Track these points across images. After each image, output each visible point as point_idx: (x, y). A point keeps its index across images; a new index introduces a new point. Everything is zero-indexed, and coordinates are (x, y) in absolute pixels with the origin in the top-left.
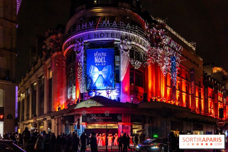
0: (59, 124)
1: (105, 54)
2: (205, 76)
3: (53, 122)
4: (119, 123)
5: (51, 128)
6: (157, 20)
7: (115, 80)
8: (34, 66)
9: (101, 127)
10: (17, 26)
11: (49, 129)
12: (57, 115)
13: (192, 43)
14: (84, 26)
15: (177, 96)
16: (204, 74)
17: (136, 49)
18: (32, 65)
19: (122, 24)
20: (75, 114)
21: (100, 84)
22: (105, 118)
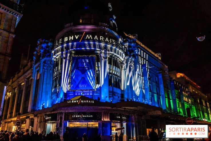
0: (41, 122)
1: (87, 61)
2: (171, 80)
3: (36, 119)
5: (33, 126)
6: (130, 37)
7: (95, 82)
8: (24, 68)
9: (82, 125)
10: (14, 36)
11: (31, 127)
12: (40, 114)
13: (158, 54)
14: (71, 38)
15: (150, 97)
16: (170, 78)
18: (22, 68)
20: (58, 113)
21: (82, 85)
22: (86, 116)
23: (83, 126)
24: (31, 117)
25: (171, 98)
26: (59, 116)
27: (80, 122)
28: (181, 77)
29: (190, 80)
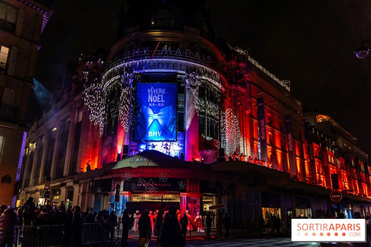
0: (86, 193)
1: (163, 91)
2: (306, 125)
3: (76, 188)
4: (181, 194)
6: (236, 50)
7: (176, 128)
10: (39, 49)
11: (68, 200)
12: (83, 179)
13: (284, 82)
14: (136, 52)
15: (269, 154)
16: (305, 123)
17: (208, 86)
18: (54, 102)
19: (188, 52)
20: (113, 178)
21: (154, 133)
22: (159, 185)
23: (154, 200)
24: (68, 185)
25: (305, 157)
26: (114, 184)
27: (150, 193)
28: (324, 121)
29: (339, 127)
